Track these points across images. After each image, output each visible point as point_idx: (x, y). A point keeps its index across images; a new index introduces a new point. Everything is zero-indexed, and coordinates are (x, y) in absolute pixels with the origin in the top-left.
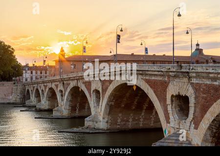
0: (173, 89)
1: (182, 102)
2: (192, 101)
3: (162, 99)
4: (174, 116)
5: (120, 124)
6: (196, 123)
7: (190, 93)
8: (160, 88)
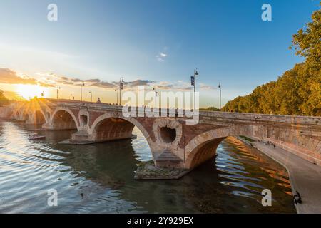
0: (81, 113)
1: (85, 118)
2: (88, 117)
3: (77, 117)
4: (81, 124)
5: (60, 127)
6: (90, 126)
7: (88, 115)
8: (76, 112)
